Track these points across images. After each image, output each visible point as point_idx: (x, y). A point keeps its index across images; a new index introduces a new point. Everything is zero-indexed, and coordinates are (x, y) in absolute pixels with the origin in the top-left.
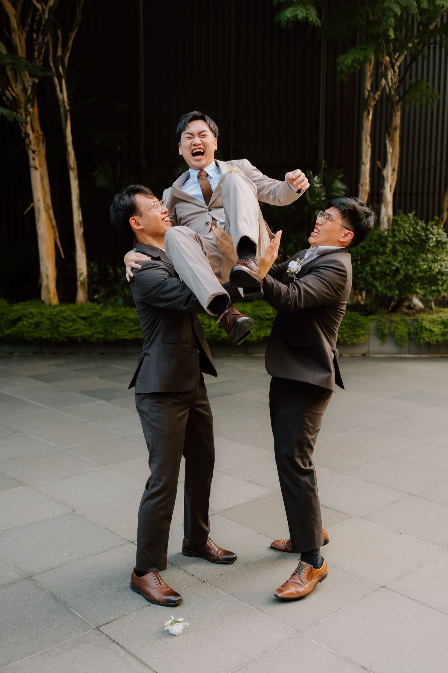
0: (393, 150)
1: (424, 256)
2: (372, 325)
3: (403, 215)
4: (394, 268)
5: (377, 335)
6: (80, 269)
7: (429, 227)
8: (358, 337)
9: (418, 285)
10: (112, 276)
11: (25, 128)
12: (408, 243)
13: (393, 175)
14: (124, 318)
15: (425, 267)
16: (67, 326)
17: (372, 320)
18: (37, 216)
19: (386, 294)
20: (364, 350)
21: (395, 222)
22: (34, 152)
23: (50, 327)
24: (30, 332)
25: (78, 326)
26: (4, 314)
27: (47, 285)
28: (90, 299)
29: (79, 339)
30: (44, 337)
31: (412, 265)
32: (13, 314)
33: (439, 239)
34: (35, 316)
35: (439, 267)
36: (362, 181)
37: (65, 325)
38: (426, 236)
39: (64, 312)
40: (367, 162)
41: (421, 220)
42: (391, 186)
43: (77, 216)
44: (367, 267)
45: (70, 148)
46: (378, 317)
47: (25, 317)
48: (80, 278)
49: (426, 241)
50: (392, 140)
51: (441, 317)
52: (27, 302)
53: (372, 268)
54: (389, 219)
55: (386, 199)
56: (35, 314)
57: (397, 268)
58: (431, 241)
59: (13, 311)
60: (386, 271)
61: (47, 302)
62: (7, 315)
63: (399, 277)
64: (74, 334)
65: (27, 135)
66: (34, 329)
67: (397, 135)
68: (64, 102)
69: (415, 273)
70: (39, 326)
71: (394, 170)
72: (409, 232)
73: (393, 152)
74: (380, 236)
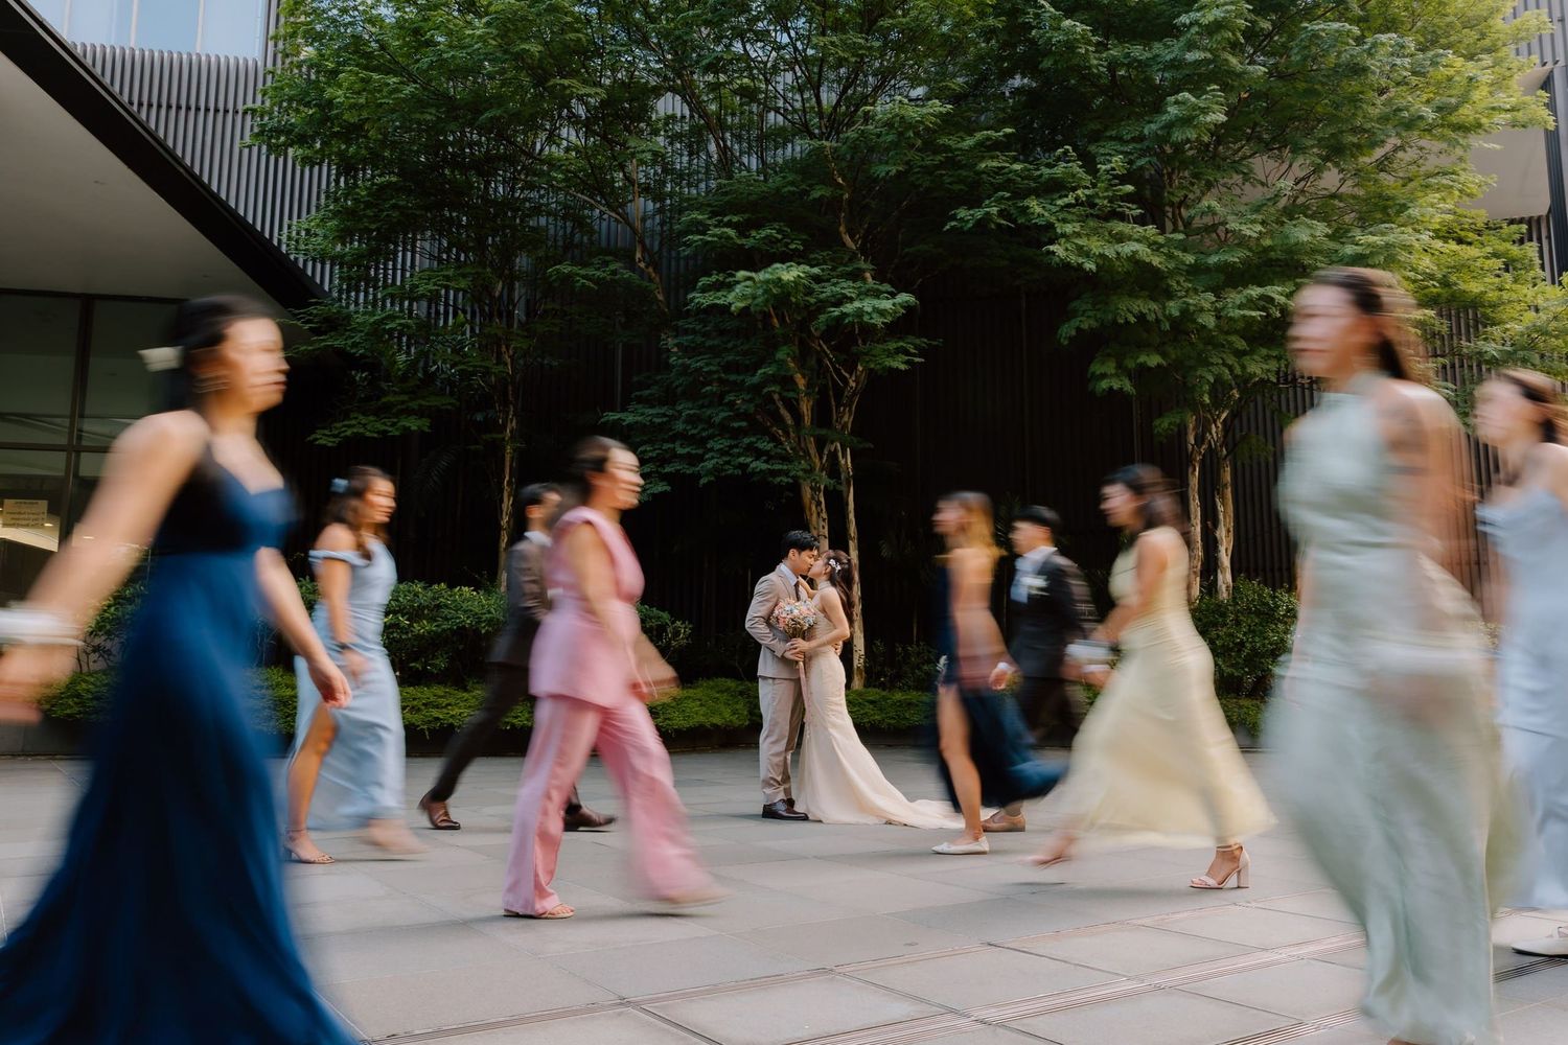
0: (1225, 509)
1: (1273, 626)
3: (1244, 582)
7: (1277, 594)
12: (1253, 612)
13: (1227, 536)
21: (1235, 589)
22: (824, 520)
31: (1260, 637)
38: (1275, 603)
40: (1196, 524)
41: (1268, 587)
42: (1226, 550)
45: (852, 516)
49: (1275, 610)
50: (1223, 497)
54: (1228, 587)
55: (1222, 563)
58: (1280, 609)
60: (1228, 644)
67: (1229, 492)
71: (1229, 531)
72: (1253, 600)
73: (1225, 511)
74: (1219, 605)
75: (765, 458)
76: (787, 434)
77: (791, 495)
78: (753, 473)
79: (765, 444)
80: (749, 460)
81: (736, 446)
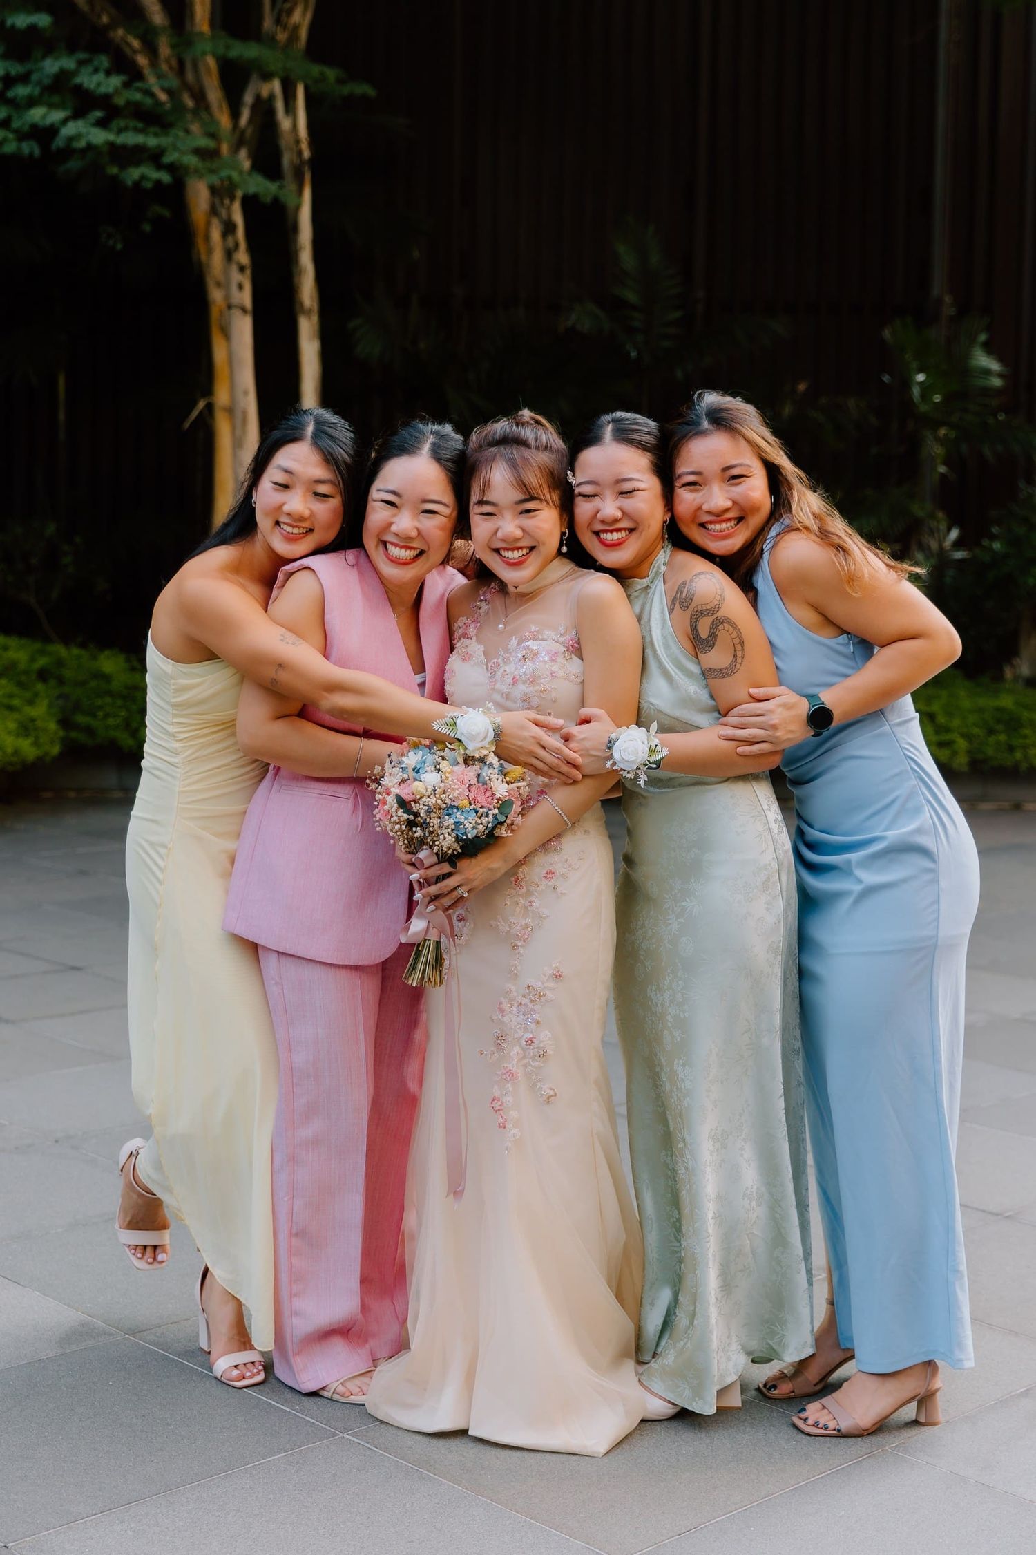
11: (229, 208)
18: (237, 432)
22: (242, 269)
45: (306, 259)
65: (232, 227)
68: (295, 139)
75: (98, 114)
76: (151, 49)
77: (166, 213)
78: (68, 152)
79: (100, 76)
80: (57, 116)
81: (24, 79)
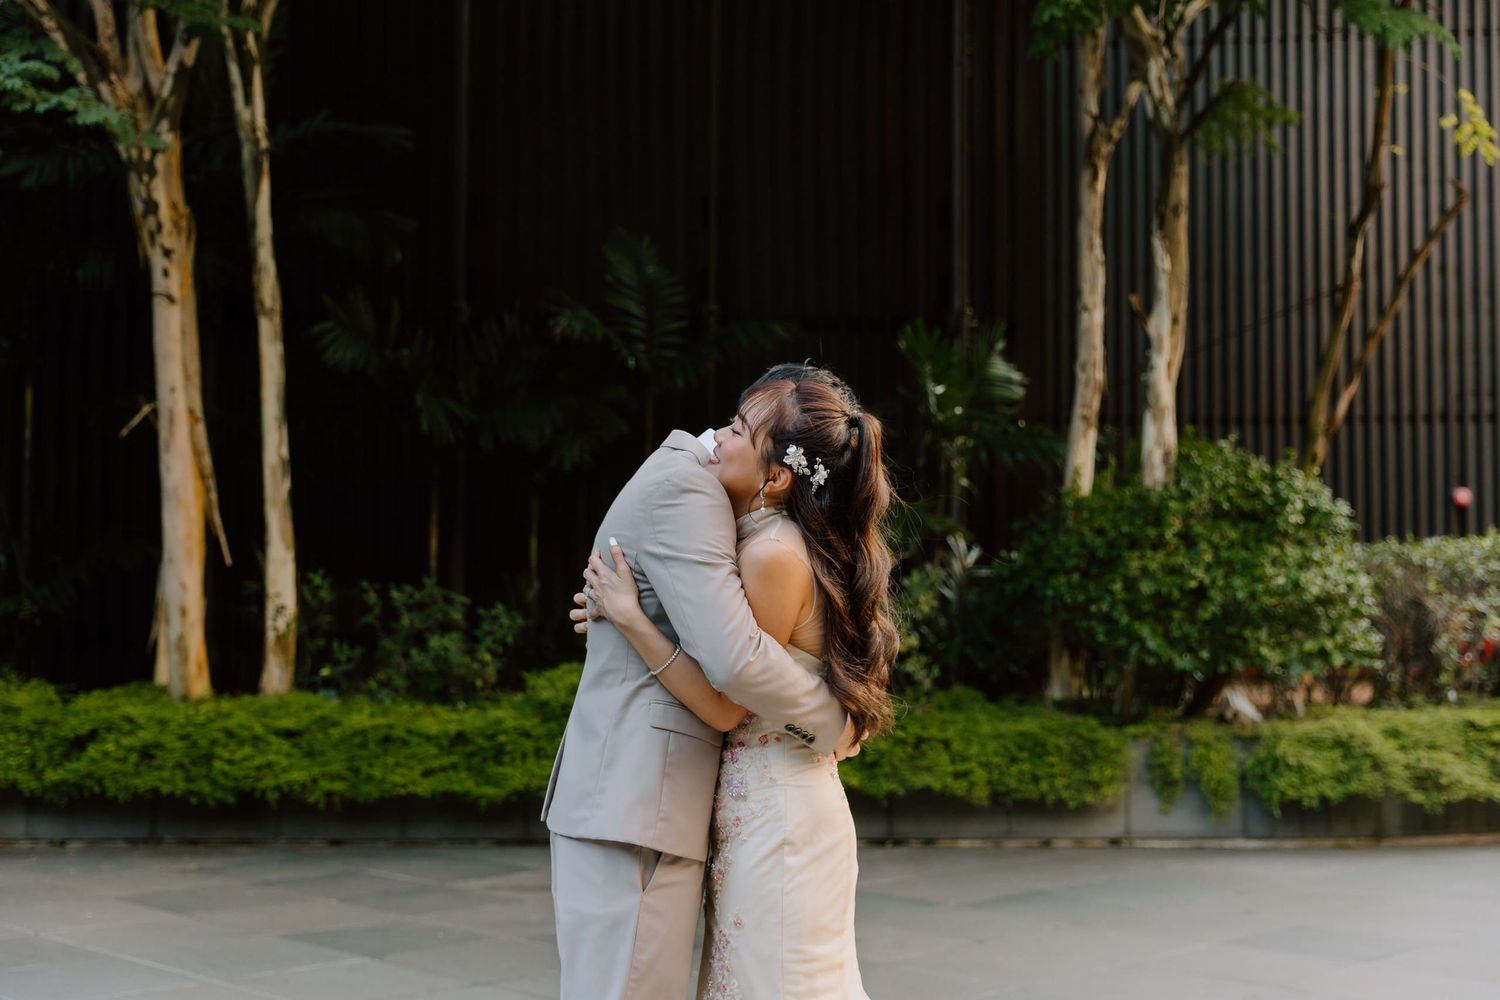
0: (1173, 264)
1: (1275, 551)
2: (1135, 754)
3: (1203, 443)
4: (1193, 584)
5: (1151, 783)
6: (278, 595)
7: (1280, 473)
8: (1096, 786)
9: (1263, 634)
10: (377, 610)
11: (148, 186)
12: (1225, 515)
13: (1173, 333)
14: (409, 732)
15: (1281, 580)
16: (239, 755)
17: (1135, 737)
18: (163, 434)
19: (1170, 663)
20: (1114, 826)
21: (1184, 458)
22: (167, 253)
23: (186, 761)
24: (125, 774)
25: (272, 757)
26: (45, 722)
27: (181, 638)
28: (305, 679)
29: (273, 796)
30: (165, 789)
31: (1242, 575)
32: (74, 722)
33: (1313, 503)
34: (140, 727)
35: (1319, 581)
36: (1083, 354)
37: (232, 752)
38: (1276, 495)
39: (228, 715)
40: (1095, 306)
41: (1257, 453)
42: (1169, 365)
43: (275, 445)
44: (1114, 581)
45: (265, 255)
46: (1151, 728)
47: (109, 730)
48: (275, 620)
49: (1278, 508)
50: (1169, 237)
51: (1332, 729)
52: (117, 690)
53: (1130, 585)
54: (1166, 455)
55: (1157, 398)
56: (142, 721)
57: (1201, 584)
58: (1289, 508)
59: (76, 714)
60: (1170, 594)
61: (177, 690)
62: (55, 724)
63: (1206, 612)
64: (258, 779)
65: (152, 207)
66: (137, 765)
67: (1181, 225)
68: (254, 129)
69: (1253, 596)
70: (152, 757)
71: (1175, 321)
72: (1226, 486)
73: (1170, 266)
74: (1142, 497)
